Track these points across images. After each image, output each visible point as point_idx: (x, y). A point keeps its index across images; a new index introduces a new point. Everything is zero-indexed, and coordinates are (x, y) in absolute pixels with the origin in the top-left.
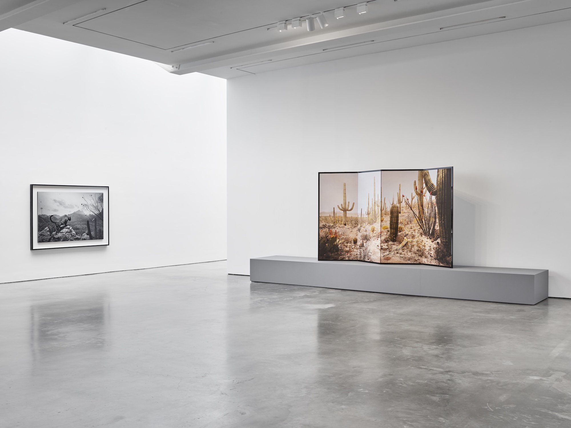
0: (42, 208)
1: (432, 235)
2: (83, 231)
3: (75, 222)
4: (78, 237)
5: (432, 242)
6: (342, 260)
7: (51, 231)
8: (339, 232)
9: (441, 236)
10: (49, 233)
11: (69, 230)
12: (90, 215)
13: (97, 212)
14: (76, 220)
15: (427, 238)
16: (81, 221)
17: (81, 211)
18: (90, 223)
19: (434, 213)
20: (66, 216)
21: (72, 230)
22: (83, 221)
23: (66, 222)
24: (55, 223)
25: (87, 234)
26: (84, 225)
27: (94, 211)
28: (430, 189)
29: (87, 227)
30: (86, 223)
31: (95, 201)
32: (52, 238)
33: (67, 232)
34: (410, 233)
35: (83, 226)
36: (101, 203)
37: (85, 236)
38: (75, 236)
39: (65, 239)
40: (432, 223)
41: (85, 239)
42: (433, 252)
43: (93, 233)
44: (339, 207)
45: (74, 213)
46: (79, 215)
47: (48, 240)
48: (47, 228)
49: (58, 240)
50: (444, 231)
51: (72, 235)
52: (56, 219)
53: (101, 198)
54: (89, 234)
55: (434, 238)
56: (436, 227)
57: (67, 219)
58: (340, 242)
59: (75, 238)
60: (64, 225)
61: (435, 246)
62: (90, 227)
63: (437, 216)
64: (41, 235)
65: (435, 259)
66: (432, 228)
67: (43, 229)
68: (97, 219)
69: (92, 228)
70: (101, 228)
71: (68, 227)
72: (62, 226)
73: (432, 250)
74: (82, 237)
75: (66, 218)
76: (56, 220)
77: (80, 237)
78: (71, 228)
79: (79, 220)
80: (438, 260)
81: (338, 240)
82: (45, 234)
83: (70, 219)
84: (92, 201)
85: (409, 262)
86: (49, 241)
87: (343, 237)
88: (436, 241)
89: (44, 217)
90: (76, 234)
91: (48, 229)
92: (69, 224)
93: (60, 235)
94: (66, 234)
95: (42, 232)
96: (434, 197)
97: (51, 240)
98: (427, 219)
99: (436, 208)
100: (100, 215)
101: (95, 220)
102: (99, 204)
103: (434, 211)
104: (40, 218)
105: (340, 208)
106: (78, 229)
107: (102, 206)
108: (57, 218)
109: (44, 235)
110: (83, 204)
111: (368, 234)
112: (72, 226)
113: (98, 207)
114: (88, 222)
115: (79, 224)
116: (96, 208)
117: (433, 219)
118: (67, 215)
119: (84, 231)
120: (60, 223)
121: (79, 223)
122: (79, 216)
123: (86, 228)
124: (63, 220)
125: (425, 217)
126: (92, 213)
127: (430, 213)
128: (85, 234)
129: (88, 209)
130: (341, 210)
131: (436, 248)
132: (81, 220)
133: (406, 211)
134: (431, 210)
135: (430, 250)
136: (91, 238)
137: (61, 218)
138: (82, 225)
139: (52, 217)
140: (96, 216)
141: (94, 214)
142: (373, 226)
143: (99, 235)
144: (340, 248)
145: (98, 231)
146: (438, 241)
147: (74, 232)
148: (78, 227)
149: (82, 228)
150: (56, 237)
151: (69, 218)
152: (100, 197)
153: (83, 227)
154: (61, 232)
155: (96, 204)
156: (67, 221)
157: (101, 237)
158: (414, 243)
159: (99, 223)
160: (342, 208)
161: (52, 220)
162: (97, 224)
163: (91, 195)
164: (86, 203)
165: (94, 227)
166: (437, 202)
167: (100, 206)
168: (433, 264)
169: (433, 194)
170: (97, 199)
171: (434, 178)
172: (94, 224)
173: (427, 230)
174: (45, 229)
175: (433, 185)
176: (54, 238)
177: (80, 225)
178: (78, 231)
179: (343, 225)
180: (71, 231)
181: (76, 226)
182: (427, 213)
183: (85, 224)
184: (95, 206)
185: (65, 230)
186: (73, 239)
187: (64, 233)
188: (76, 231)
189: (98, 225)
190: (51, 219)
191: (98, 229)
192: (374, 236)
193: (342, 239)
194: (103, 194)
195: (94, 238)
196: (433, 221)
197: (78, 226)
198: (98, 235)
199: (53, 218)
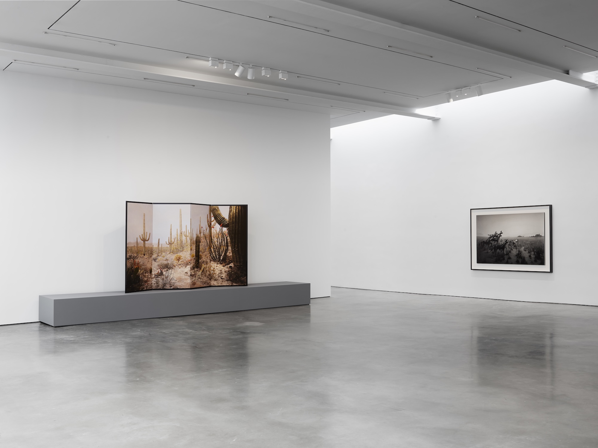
1: (224, 261)
5: (224, 266)
6: (142, 290)
8: (140, 262)
9: (234, 261)
15: (218, 264)
19: (225, 242)
28: (221, 221)
34: (205, 260)
40: (223, 251)
42: (224, 275)
44: (140, 237)
50: (238, 256)
55: (226, 263)
56: (228, 253)
58: (141, 272)
61: (227, 270)
63: (229, 244)
65: (228, 281)
66: (223, 254)
73: (224, 273)
80: (231, 281)
81: (140, 271)
85: (205, 285)
87: (143, 267)
88: (229, 266)
96: (225, 230)
98: (216, 247)
99: (228, 238)
103: (226, 240)
105: (141, 239)
111: (170, 263)
117: (225, 247)
125: (214, 245)
127: (221, 241)
130: (142, 240)
131: (229, 271)
133: (203, 241)
134: (222, 239)
135: (221, 273)
142: (178, 254)
144: (141, 279)
146: (230, 265)
158: (207, 269)
160: (143, 238)
166: (229, 233)
168: (225, 285)
169: (223, 226)
171: (225, 213)
173: (216, 257)
175: (224, 218)
179: (143, 255)
182: (217, 243)
192: (180, 264)
193: (142, 269)
196: (225, 249)
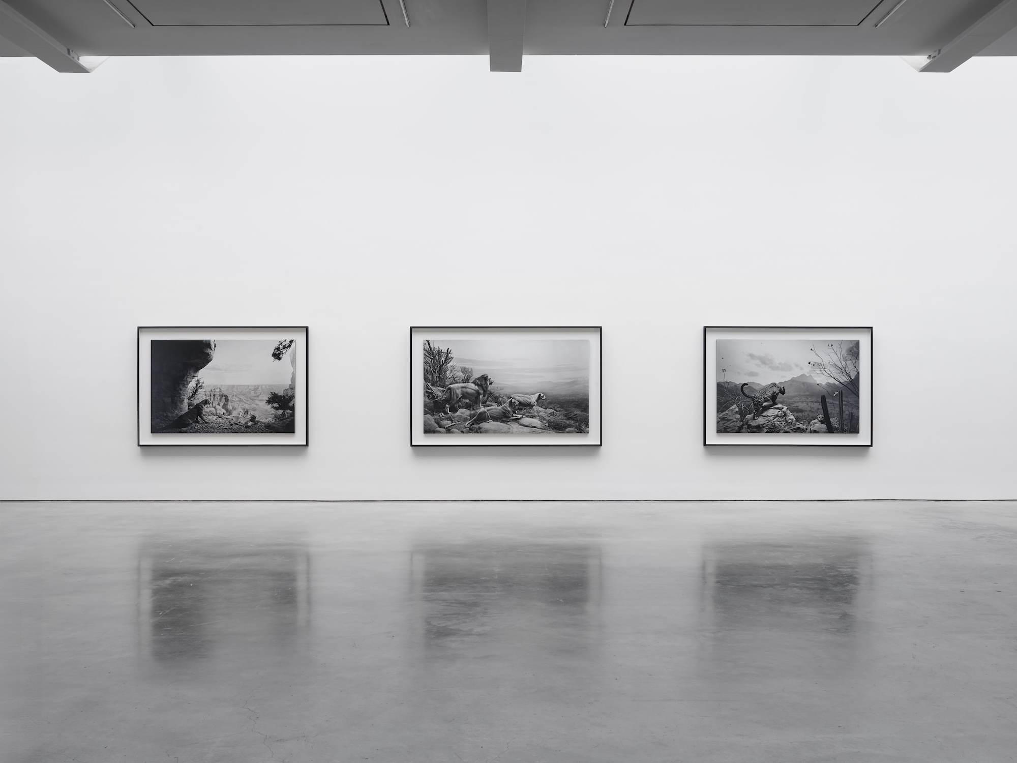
0: (724, 370)
2: (811, 415)
3: (795, 397)
4: (801, 426)
7: (742, 413)
10: (738, 416)
11: (780, 413)
12: (829, 385)
13: (844, 379)
14: (796, 394)
16: (807, 396)
17: (808, 375)
18: (827, 400)
20: (774, 385)
21: (789, 411)
22: (812, 395)
23: (774, 397)
24: (752, 398)
25: (822, 422)
26: (815, 404)
27: (837, 376)
29: (820, 407)
30: (820, 400)
31: (839, 357)
32: (746, 426)
33: (777, 416)
35: (812, 406)
36: (854, 361)
37: (817, 425)
38: (795, 425)
39: (773, 429)
41: (815, 432)
43: (834, 421)
45: (793, 380)
46: (804, 384)
47: (737, 428)
48: (734, 407)
49: (758, 429)
51: (786, 422)
52: (754, 390)
53: (854, 351)
54: (826, 420)
57: (778, 391)
59: (795, 427)
60: (771, 403)
62: (829, 409)
64: (723, 419)
67: (727, 408)
68: (843, 392)
69: (833, 410)
70: (854, 411)
71: (779, 406)
72: (765, 404)
74: (809, 428)
75: (776, 390)
76: (753, 392)
77: (805, 427)
78: (785, 409)
79: (802, 394)
82: (730, 418)
83: (782, 392)
84: (831, 358)
86: (739, 431)
89: (729, 386)
90: (798, 420)
91: (737, 410)
92: (781, 400)
93: (761, 420)
94: (775, 420)
95: (724, 413)
97: (744, 430)
100: (853, 386)
101: (841, 394)
102: (849, 362)
104: (721, 388)
106: (801, 411)
107: (856, 367)
108: (757, 388)
109: (728, 420)
110: (812, 363)
112: (788, 405)
113: (847, 369)
114: (823, 398)
115: (803, 402)
116: (843, 370)
118: (777, 382)
119: (815, 415)
120: (762, 399)
121: (804, 399)
122: (802, 386)
123: (818, 409)
124: (769, 393)
126: (832, 381)
128: (816, 421)
129: (824, 372)
132: (808, 393)
136: (831, 430)
137: (765, 389)
138: (809, 404)
139: (745, 386)
140: (841, 386)
141: (837, 383)
143: (849, 424)
145: (845, 416)
147: (792, 417)
148: (800, 408)
149: (809, 409)
150: (753, 423)
151: (781, 389)
152: (852, 348)
153: (813, 408)
154: (764, 414)
155: (843, 363)
156: (775, 395)
157: (854, 429)
159: (850, 400)
161: (746, 391)
162: (844, 403)
163: (830, 345)
164: (819, 360)
165: (838, 409)
167: (850, 368)
170: (844, 352)
172: (838, 403)
174: (731, 408)
176: (749, 426)
177: (805, 404)
178: (800, 414)
180: (785, 415)
181: (797, 404)
183: (816, 402)
184: (840, 366)
185: (772, 412)
186: (789, 430)
187: (771, 418)
188: (796, 414)
189: (846, 405)
190: (744, 389)
191: (847, 412)
194: (858, 343)
195: (837, 429)
197: (802, 406)
198: (846, 425)
199: (747, 388)
